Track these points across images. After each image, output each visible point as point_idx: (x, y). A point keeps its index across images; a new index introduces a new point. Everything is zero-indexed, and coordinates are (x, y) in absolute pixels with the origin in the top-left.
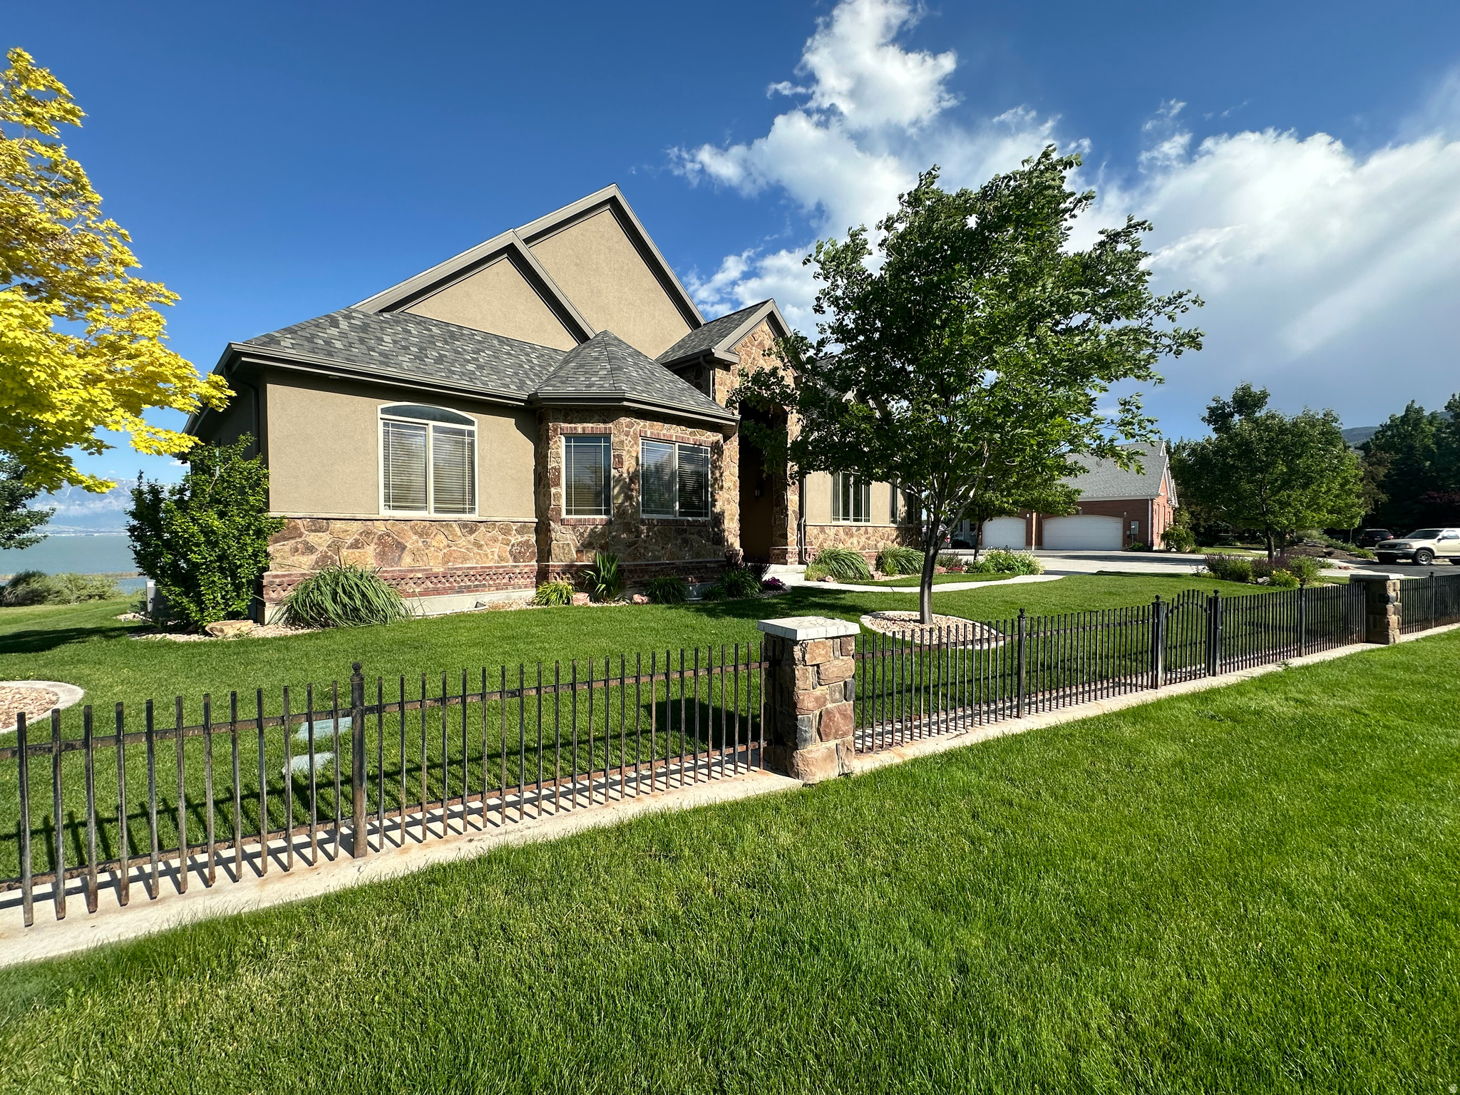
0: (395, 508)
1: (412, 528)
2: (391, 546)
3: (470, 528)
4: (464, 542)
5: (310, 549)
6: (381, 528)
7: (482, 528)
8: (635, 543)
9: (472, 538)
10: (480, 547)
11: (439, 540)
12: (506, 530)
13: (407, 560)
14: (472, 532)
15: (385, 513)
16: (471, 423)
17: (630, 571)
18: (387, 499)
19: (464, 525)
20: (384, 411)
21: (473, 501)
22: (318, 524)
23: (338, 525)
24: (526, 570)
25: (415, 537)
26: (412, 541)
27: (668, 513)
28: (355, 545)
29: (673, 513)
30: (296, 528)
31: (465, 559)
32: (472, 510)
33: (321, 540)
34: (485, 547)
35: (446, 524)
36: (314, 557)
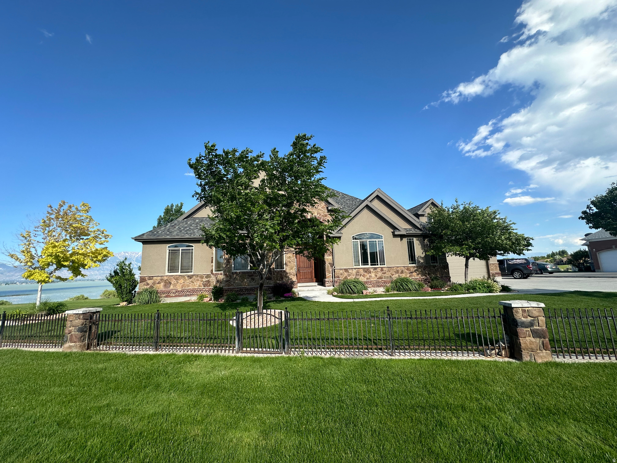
0: (170, 272)
1: (174, 278)
2: (168, 283)
3: (190, 277)
4: (188, 281)
5: (148, 284)
6: (165, 278)
7: (194, 277)
8: (229, 280)
9: (191, 280)
10: (193, 282)
11: (181, 281)
12: (202, 277)
13: (172, 287)
14: (191, 278)
15: (167, 274)
16: (192, 246)
17: (226, 290)
18: (168, 270)
19: (188, 276)
20: (169, 247)
21: (192, 269)
22: (150, 278)
23: (155, 278)
24: (207, 289)
25: (174, 280)
26: (173, 281)
27: (246, 269)
28: (159, 283)
29: (248, 269)
30: (145, 279)
31: (188, 286)
32: (191, 272)
33: (150, 282)
34: (195, 283)
35: (183, 276)
36: (149, 286)
